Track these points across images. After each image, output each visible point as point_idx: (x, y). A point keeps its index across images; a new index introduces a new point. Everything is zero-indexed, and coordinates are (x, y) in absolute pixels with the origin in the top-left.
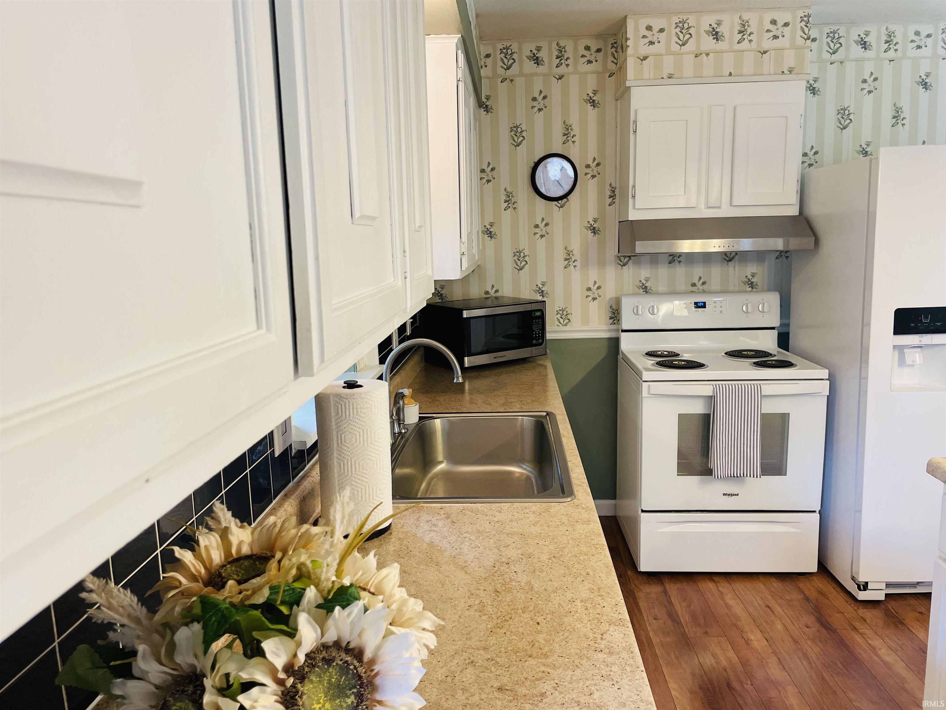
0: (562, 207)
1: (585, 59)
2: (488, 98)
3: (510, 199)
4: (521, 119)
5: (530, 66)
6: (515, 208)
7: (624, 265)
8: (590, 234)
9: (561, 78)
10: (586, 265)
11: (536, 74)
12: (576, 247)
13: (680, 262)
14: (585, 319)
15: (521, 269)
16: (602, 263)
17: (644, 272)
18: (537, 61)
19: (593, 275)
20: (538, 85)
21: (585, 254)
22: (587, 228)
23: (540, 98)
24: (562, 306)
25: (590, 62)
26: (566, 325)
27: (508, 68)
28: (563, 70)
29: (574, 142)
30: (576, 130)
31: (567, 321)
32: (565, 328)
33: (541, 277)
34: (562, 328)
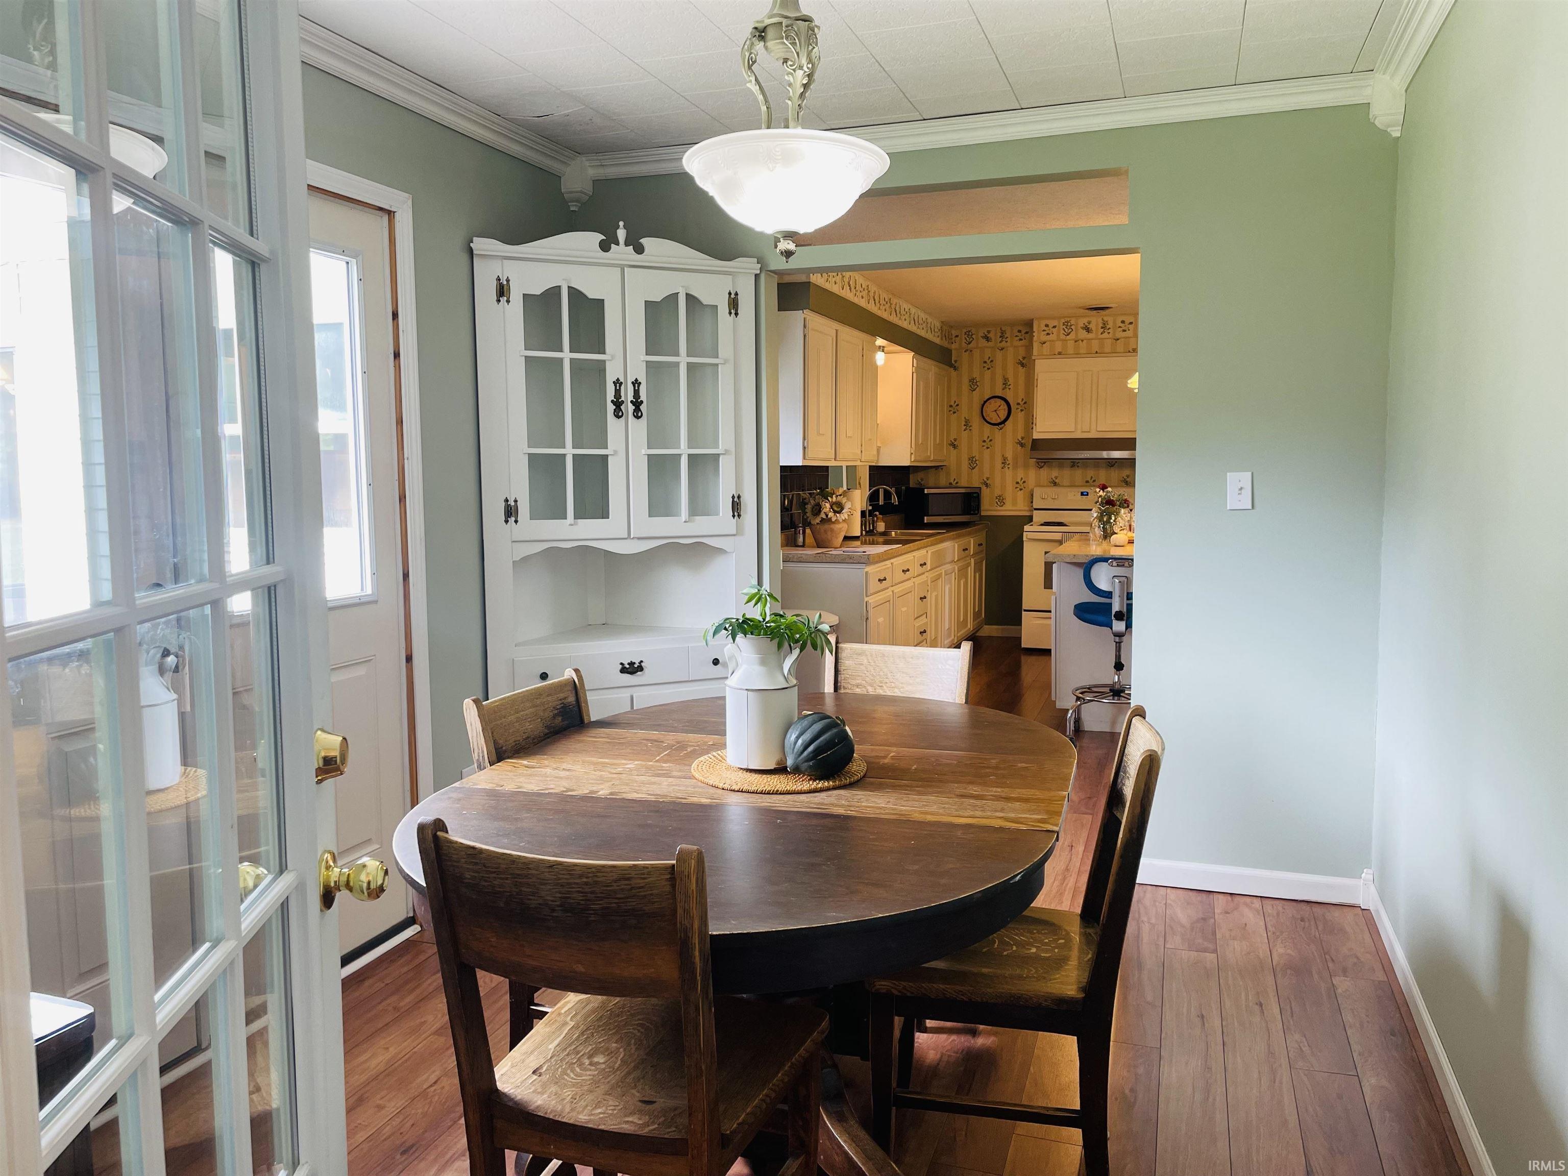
0: (1001, 429)
1: (1018, 338)
2: (956, 361)
3: (967, 424)
4: (976, 375)
5: (983, 342)
6: (970, 430)
7: (1041, 468)
8: (1019, 447)
9: (1002, 349)
10: (1015, 467)
11: (987, 347)
12: (1009, 455)
13: (1078, 466)
14: (1015, 503)
15: (973, 469)
16: (1026, 466)
17: (1055, 473)
18: (987, 339)
19: (1020, 474)
20: (988, 354)
21: (1015, 458)
22: (1017, 443)
23: (988, 362)
24: (1000, 493)
25: (1021, 340)
26: (1002, 506)
27: (969, 344)
28: (1003, 344)
29: (1010, 389)
30: (1011, 381)
31: (1002, 503)
32: (1001, 508)
33: (987, 475)
34: (999, 508)
